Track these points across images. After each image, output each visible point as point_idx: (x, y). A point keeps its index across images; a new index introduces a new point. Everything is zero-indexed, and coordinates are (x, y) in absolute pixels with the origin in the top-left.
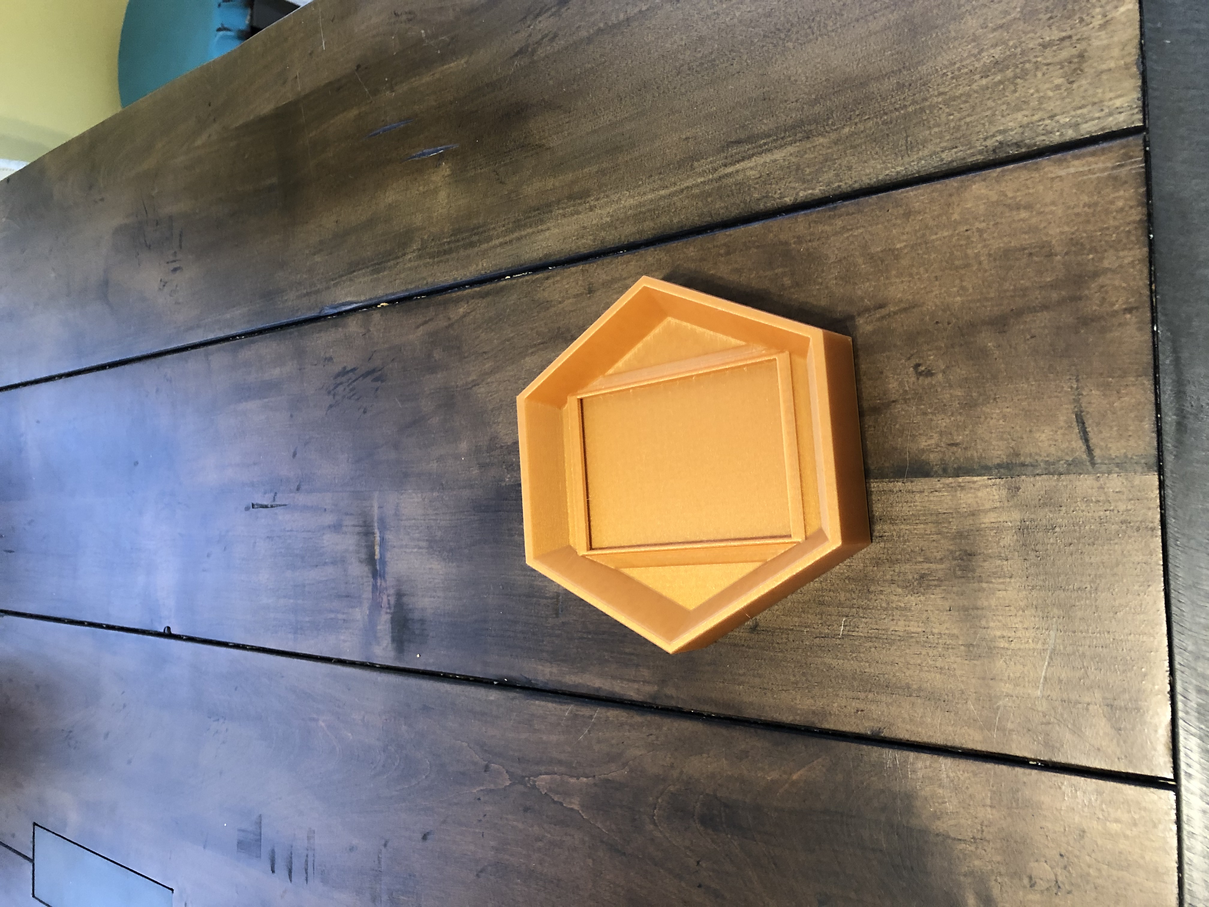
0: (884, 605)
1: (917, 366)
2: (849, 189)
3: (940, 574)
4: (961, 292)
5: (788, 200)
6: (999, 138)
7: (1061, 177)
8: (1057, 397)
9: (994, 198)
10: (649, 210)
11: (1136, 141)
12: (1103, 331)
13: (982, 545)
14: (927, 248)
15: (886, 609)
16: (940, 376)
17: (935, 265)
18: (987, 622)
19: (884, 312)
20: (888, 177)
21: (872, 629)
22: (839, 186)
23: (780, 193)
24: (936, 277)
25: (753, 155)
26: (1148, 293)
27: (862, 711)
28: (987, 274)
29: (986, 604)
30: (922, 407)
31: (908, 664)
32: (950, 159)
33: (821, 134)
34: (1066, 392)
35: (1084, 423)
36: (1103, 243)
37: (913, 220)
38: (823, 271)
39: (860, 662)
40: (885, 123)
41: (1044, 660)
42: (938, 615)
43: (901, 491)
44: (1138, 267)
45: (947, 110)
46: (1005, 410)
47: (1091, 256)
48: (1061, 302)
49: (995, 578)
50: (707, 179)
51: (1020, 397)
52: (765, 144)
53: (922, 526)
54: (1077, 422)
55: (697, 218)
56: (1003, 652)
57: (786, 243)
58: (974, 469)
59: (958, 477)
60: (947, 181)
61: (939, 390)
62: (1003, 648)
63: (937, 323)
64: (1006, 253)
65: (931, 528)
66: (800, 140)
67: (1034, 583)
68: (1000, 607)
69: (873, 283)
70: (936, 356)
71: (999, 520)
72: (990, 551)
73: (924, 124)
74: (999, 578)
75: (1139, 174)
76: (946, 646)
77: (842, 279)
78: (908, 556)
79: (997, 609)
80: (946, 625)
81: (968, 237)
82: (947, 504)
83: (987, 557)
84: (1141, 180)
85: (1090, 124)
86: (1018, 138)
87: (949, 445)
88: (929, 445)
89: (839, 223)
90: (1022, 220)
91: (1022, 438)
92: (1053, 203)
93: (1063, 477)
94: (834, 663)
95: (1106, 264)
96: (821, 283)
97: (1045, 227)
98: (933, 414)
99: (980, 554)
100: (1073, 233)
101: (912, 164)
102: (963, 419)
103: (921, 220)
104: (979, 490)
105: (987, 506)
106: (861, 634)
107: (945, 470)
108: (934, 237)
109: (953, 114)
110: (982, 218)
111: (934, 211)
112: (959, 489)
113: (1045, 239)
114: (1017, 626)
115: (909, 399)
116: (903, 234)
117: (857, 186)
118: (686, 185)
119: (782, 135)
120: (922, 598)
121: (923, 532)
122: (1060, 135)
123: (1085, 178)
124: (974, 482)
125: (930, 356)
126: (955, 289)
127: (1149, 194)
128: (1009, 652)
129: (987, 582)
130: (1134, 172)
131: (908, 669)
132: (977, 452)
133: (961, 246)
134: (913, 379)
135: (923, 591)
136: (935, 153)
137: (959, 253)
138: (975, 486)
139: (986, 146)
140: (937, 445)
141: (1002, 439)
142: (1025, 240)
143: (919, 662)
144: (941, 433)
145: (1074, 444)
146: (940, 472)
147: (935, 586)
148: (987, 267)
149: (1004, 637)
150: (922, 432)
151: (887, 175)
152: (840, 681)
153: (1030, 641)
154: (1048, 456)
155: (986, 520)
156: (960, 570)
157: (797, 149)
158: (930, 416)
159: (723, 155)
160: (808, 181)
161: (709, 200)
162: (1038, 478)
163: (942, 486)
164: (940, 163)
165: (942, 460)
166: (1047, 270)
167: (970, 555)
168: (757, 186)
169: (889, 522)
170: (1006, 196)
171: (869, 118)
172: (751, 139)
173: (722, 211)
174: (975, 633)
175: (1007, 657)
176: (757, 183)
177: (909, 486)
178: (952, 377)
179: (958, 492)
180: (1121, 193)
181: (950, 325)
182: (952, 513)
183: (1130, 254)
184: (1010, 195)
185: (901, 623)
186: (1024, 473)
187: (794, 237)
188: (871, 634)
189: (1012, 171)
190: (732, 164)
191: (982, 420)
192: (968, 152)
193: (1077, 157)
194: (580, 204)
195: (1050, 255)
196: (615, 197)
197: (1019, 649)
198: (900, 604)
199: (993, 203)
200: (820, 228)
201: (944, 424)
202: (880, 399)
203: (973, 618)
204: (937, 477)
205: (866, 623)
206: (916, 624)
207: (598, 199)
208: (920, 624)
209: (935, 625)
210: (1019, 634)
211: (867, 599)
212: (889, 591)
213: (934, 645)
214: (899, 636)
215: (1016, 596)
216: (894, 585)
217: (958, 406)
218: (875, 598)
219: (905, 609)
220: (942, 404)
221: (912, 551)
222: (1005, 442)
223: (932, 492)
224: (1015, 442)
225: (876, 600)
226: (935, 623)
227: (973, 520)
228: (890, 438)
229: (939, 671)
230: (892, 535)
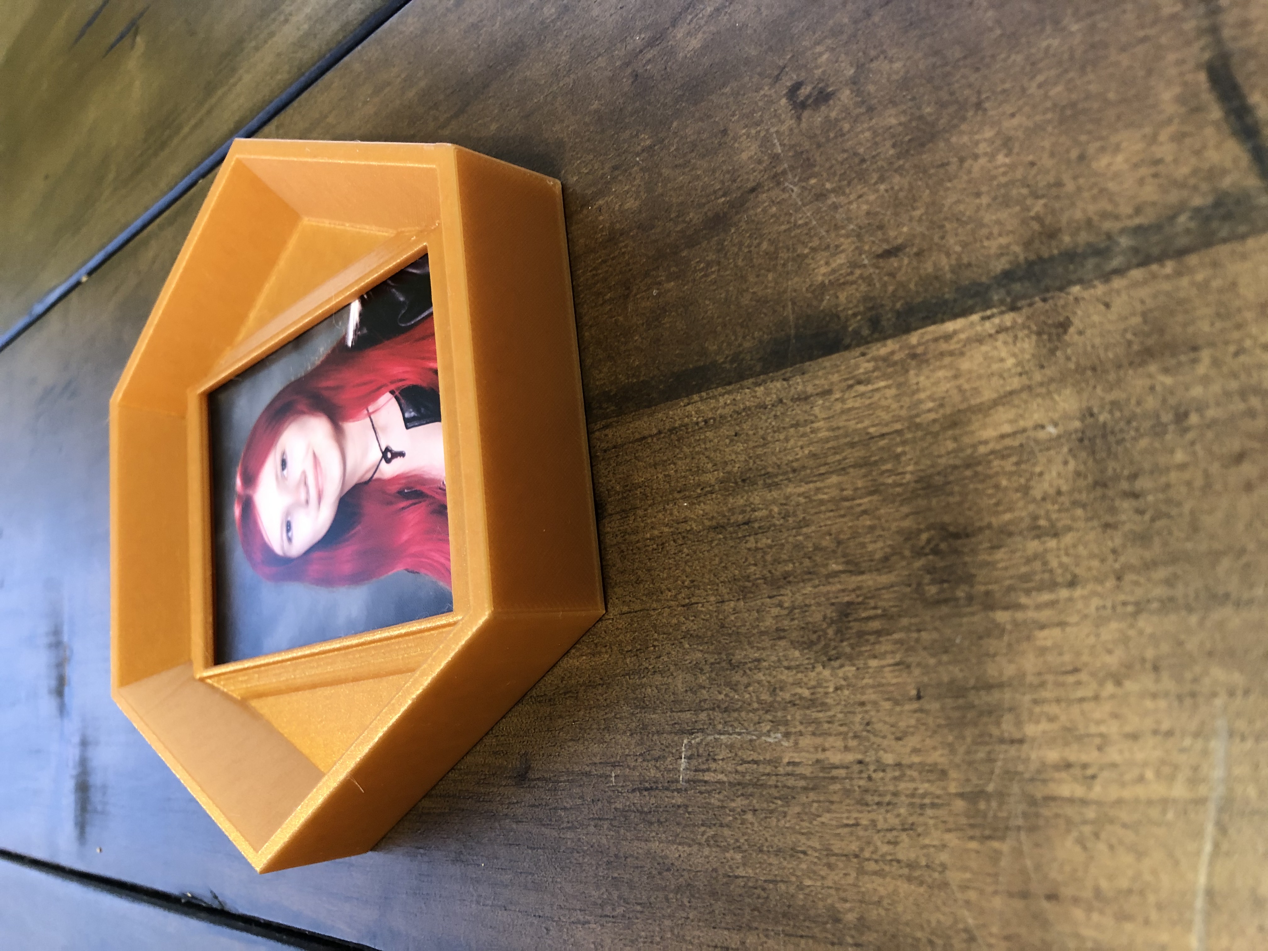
0: (765, 697)
1: (795, 89)
3: (887, 600)
13: (986, 502)
15: (769, 708)
18: (1019, 724)
21: (744, 762)
29: (1010, 670)
30: (813, 181)
31: (829, 853)
35: (1235, 87)
39: (725, 849)
41: (1198, 834)
42: (890, 713)
43: (781, 401)
46: (1008, 124)
49: (1028, 592)
51: (1042, 77)
53: (834, 479)
54: (1215, 89)
56: (1069, 811)
58: (946, 302)
59: (907, 330)
61: (846, 126)
62: (1071, 801)
65: (855, 481)
67: (1139, 592)
68: (1050, 678)
70: (833, 50)
71: (1022, 423)
72: (1007, 517)
74: (1040, 590)
76: (917, 801)
78: (807, 562)
79: (1043, 684)
80: (913, 741)
82: (888, 409)
87: (879, 256)
88: (834, 271)
91: (1058, 184)
93: (1193, 260)
94: (673, 852)
98: (836, 191)
99: (981, 529)
102: (905, 182)
104: (962, 354)
105: (988, 395)
106: (721, 777)
107: (875, 323)
112: (914, 363)
114: (1103, 729)
115: (784, 172)
120: (849, 670)
121: (835, 493)
124: (948, 337)
125: (821, 54)
128: (1091, 813)
129: (1006, 608)
131: (830, 866)
132: (948, 255)
134: (788, 124)
135: (848, 650)
138: (953, 345)
140: (854, 265)
141: (1006, 202)
143: (854, 847)
144: (859, 233)
145: (1213, 156)
146: (865, 332)
147: (879, 633)
149: (1068, 766)
150: (815, 243)
152: (686, 901)
153: (1149, 774)
154: (1138, 210)
155: (989, 433)
156: (933, 582)
158: (833, 199)
162: (1117, 283)
163: (870, 366)
165: (866, 298)
167: (956, 536)
169: (761, 483)
174: (990, 760)
175: (1087, 829)
177: (799, 384)
178: (871, 88)
179: (912, 372)
182: (899, 432)
185: (806, 741)
186: (1074, 277)
188: (743, 774)
191: (952, 168)
197: (1119, 802)
198: (799, 690)
201: (865, 207)
202: (724, 195)
203: (981, 714)
204: (858, 345)
205: (731, 747)
206: (839, 743)
208: (852, 743)
209: (885, 743)
210: (1113, 754)
211: (728, 684)
212: (774, 658)
213: (888, 798)
214: (803, 777)
215: (1092, 640)
216: (782, 643)
217: (892, 152)
218: (745, 680)
219: (812, 703)
220: (857, 160)
221: (817, 548)
222: (1018, 208)
223: (850, 387)
224: (1042, 202)
225: (748, 685)
226: (884, 737)
227: (955, 439)
228: (752, 279)
229: (906, 871)
230: (771, 516)
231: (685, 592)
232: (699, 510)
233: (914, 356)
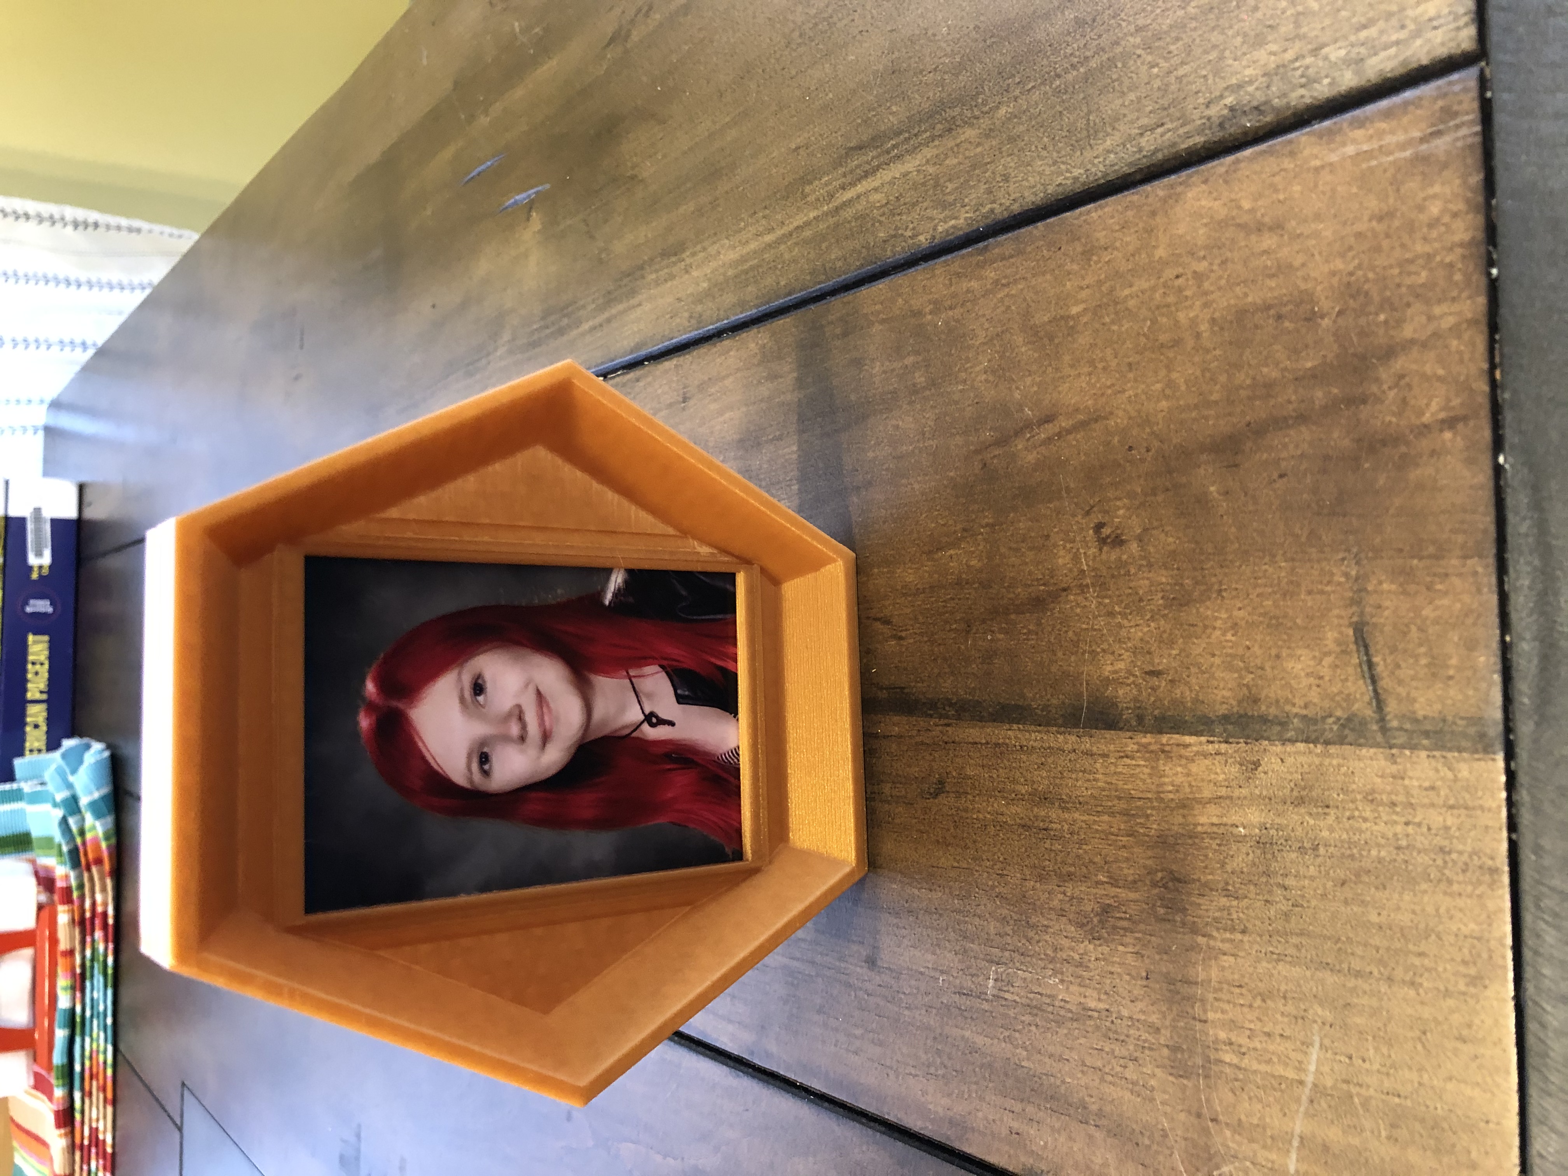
0: (1050, 952)
1: (1099, 527)
2: (1006, 214)
3: (1133, 909)
4: (1168, 392)
5: (923, 240)
6: (1229, 100)
7: (1331, 164)
8: (1322, 592)
9: (1223, 213)
10: (752, 268)
11: (1466, 79)
12: (1405, 462)
13: (1198, 864)
14: (1117, 313)
15: (1051, 960)
16: (1134, 547)
17: (1129, 344)
18: (1205, 1011)
19: (1050, 429)
20: (1061, 189)
21: (1032, 992)
22: (992, 211)
23: (914, 229)
24: (1130, 364)
25: (878, 167)
26: (1486, 388)
27: (1018, 1134)
28: (1209, 357)
29: (1203, 975)
30: (1107, 601)
31: (1084, 1064)
32: (1152, 148)
33: (967, 123)
34: (1339, 584)
35: (1366, 647)
36: (1404, 290)
37: (1096, 263)
38: (968, 360)
39: (1016, 1047)
40: (1058, 92)
41: (1298, 1101)
42: (1129, 983)
43: (1074, 751)
44: (1466, 336)
45: (1149, 58)
46: (1236, 613)
47: (1382, 317)
48: (1331, 408)
49: (1218, 929)
50: (820, 213)
51: (1259, 590)
52: (894, 147)
53: (1106, 818)
54: (1356, 643)
55: (808, 278)
56: (1228, 1070)
57: (917, 314)
58: (1186, 722)
59: (1161, 732)
60: (1148, 188)
61: (1133, 571)
62: (1230, 1065)
63: (1130, 448)
64: (1241, 314)
65: (1119, 824)
66: (940, 136)
67: (1281, 949)
68: (1225, 986)
69: (1038, 379)
70: (1128, 509)
71: (1224, 820)
72: (1210, 877)
73: (1114, 88)
74: (1225, 930)
75: (1471, 147)
76: (1140, 1043)
77: (993, 372)
78: (1084, 870)
79: (1221, 990)
80: (1140, 1005)
81: (1180, 290)
82: (1144, 781)
83: (1207, 888)
84: (1474, 160)
85: (1383, 55)
86: (1260, 97)
87: (1146, 673)
88: (1115, 672)
89: (990, 274)
90: (1265, 252)
91: (1262, 669)
92: (1318, 217)
93: (1332, 749)
94: (980, 1040)
95: (1408, 332)
96: (965, 381)
97: (1303, 265)
98: (1122, 614)
99: (1194, 881)
100: (1351, 274)
101: (1096, 161)
102: (1168, 627)
103: (1108, 262)
104: (1193, 761)
105: (1207, 794)
106: (1017, 998)
107: (1140, 719)
108: (1127, 292)
109: (1157, 65)
110: (1202, 253)
111: (1128, 244)
112: (1163, 756)
113: (1303, 286)
114: (1253, 1026)
115: (1087, 586)
116: (1082, 288)
117: (1016, 208)
118: (795, 224)
119: (916, 130)
120: (1106, 949)
121: (1105, 827)
122: (1330, 84)
123: (1374, 163)
124: (1186, 746)
125: (1119, 508)
126: (1159, 386)
127: (1489, 186)
128: (1240, 1075)
129: (1204, 936)
130: (1459, 144)
131: (1083, 1072)
132: (1191, 691)
133: (1168, 306)
134: (1093, 551)
135: (1106, 935)
136: (1131, 138)
137: (1165, 320)
138: (1187, 753)
139: (1209, 119)
140: (1129, 672)
141: (1230, 668)
142: (1271, 289)
143: (1099, 1064)
144: (1135, 651)
145: (1351, 687)
146: (1133, 722)
147: (1125, 929)
148: (1209, 345)
149: (1231, 1044)
150: (1105, 646)
151: (1060, 184)
152: (987, 1075)
153: (1275, 1060)
154: (1306, 706)
155: (1204, 819)
156: (1162, 906)
157: (935, 152)
158: (1119, 619)
159: (841, 170)
160: (951, 205)
161: (824, 246)
162: (1289, 748)
163: (1135, 747)
164: (1137, 156)
165: (1135, 700)
166: (1307, 346)
167: (1179, 881)
168: (883, 219)
169: (1057, 804)
170: (1239, 207)
171: (1033, 87)
172: (876, 141)
173: (839, 264)
174: (1186, 1028)
175: (1237, 1084)
176: (884, 214)
177: (1087, 744)
178: (1151, 549)
179: (1161, 762)
180: (1437, 189)
181: (1150, 454)
182: (1151, 800)
183: (1453, 309)
184: (1246, 205)
185: (1074, 988)
186: (1265, 734)
187: (930, 302)
188: (1031, 1000)
189: (1251, 159)
190: (853, 184)
191: (1199, 630)
192: (1181, 131)
193: (1361, 124)
194: (675, 263)
195: (1311, 318)
196: (712, 250)
197: (1257, 1072)
198: (1072, 953)
199: (1219, 223)
200: (965, 285)
201: (1140, 634)
202: (1044, 585)
203: (1183, 999)
204: (1128, 730)
205: (1024, 980)
206: (1095, 995)
207: (693, 254)
208: (1103, 997)
209: (1124, 1002)
210: (1256, 1043)
211: (1025, 937)
212: (1057, 927)
213: (1122, 1038)
214: (1070, 1011)
215: (1251, 970)
216: (1064, 919)
217: (1161, 602)
218: (1037, 937)
219: (1080, 965)
220: (1137, 598)
221: (1091, 861)
222: (1236, 675)
223: (1122, 757)
224: (1252, 676)
225: (1038, 942)
226: (1124, 998)
227: (1184, 816)
228: (1060, 654)
229: (1130, 1086)
230: (1062, 829)
231: (999, 865)
232: (1013, 809)
233: (1163, 751)
